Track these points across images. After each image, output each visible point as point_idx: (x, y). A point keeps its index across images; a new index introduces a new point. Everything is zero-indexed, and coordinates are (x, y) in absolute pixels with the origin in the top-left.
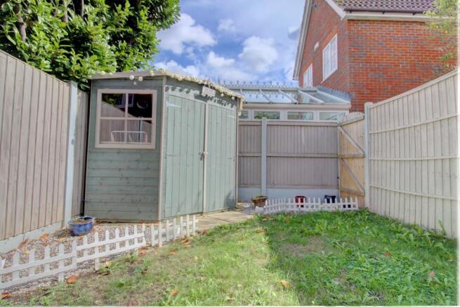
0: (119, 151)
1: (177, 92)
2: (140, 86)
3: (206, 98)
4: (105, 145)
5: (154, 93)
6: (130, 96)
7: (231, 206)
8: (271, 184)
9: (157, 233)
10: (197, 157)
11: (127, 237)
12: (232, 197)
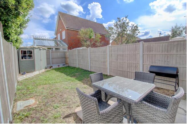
0: (28, 60)
1: (36, 50)
2: (30, 49)
3: (41, 50)
4: (23, 60)
5: (32, 50)
6: (28, 51)
7: (46, 68)
8: (53, 64)
9: (36, 73)
10: (40, 60)
11: (29, 75)
12: (46, 67)
